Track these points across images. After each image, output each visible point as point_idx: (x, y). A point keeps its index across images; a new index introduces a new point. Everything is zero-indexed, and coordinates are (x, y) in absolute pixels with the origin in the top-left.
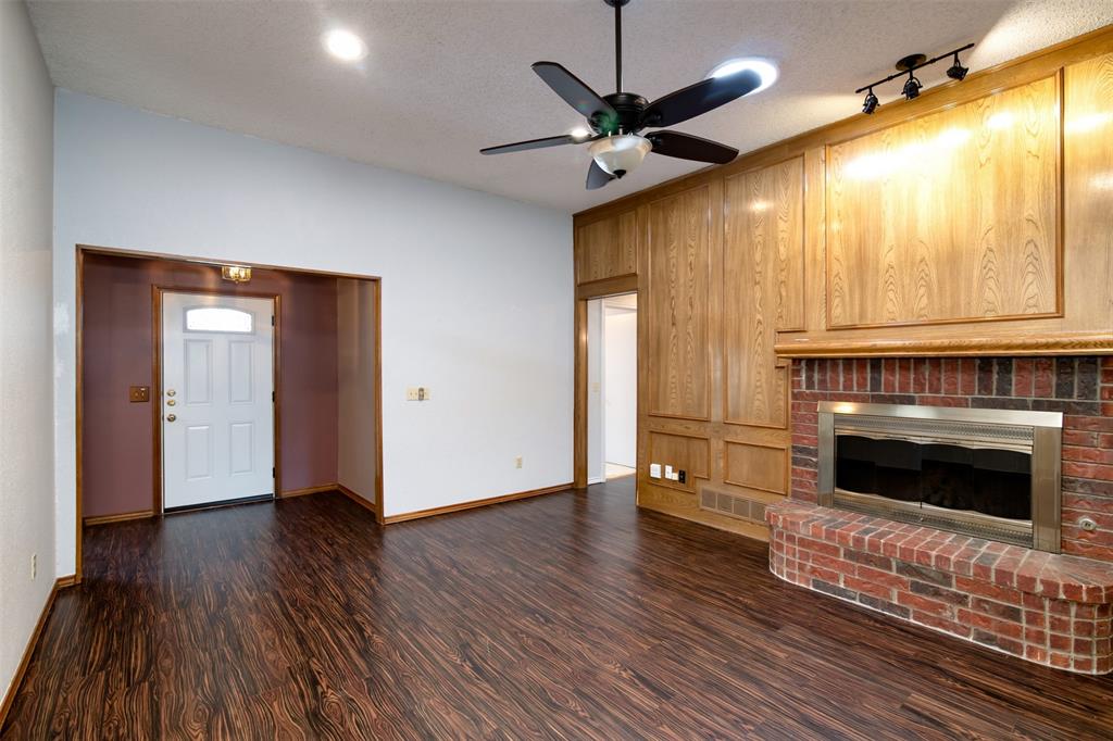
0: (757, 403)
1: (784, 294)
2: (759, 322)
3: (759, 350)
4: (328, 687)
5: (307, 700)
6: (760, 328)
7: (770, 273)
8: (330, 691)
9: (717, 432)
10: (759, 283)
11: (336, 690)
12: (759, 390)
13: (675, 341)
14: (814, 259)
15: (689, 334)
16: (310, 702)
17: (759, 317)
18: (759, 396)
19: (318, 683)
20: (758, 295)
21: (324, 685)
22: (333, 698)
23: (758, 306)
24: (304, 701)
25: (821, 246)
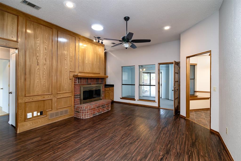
0: (65, 87)
1: (71, 64)
2: (66, 69)
3: (66, 75)
4: (160, 156)
5: (166, 157)
6: (66, 70)
7: (68, 58)
8: (161, 155)
9: (55, 96)
10: (66, 60)
11: (160, 154)
12: (66, 84)
13: (39, 70)
14: (77, 58)
15: (44, 69)
16: (166, 156)
17: (66, 67)
18: (66, 86)
19: (161, 158)
20: (66, 62)
21: (160, 157)
22: (162, 153)
23: (66, 65)
24: (167, 157)
25: (78, 56)
